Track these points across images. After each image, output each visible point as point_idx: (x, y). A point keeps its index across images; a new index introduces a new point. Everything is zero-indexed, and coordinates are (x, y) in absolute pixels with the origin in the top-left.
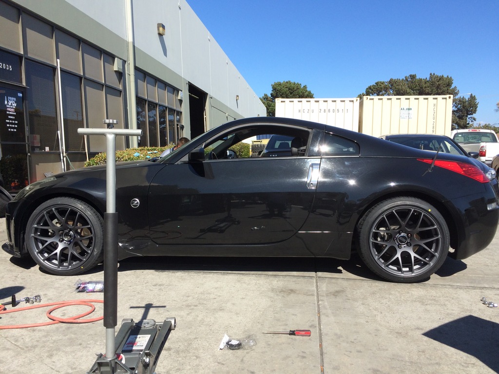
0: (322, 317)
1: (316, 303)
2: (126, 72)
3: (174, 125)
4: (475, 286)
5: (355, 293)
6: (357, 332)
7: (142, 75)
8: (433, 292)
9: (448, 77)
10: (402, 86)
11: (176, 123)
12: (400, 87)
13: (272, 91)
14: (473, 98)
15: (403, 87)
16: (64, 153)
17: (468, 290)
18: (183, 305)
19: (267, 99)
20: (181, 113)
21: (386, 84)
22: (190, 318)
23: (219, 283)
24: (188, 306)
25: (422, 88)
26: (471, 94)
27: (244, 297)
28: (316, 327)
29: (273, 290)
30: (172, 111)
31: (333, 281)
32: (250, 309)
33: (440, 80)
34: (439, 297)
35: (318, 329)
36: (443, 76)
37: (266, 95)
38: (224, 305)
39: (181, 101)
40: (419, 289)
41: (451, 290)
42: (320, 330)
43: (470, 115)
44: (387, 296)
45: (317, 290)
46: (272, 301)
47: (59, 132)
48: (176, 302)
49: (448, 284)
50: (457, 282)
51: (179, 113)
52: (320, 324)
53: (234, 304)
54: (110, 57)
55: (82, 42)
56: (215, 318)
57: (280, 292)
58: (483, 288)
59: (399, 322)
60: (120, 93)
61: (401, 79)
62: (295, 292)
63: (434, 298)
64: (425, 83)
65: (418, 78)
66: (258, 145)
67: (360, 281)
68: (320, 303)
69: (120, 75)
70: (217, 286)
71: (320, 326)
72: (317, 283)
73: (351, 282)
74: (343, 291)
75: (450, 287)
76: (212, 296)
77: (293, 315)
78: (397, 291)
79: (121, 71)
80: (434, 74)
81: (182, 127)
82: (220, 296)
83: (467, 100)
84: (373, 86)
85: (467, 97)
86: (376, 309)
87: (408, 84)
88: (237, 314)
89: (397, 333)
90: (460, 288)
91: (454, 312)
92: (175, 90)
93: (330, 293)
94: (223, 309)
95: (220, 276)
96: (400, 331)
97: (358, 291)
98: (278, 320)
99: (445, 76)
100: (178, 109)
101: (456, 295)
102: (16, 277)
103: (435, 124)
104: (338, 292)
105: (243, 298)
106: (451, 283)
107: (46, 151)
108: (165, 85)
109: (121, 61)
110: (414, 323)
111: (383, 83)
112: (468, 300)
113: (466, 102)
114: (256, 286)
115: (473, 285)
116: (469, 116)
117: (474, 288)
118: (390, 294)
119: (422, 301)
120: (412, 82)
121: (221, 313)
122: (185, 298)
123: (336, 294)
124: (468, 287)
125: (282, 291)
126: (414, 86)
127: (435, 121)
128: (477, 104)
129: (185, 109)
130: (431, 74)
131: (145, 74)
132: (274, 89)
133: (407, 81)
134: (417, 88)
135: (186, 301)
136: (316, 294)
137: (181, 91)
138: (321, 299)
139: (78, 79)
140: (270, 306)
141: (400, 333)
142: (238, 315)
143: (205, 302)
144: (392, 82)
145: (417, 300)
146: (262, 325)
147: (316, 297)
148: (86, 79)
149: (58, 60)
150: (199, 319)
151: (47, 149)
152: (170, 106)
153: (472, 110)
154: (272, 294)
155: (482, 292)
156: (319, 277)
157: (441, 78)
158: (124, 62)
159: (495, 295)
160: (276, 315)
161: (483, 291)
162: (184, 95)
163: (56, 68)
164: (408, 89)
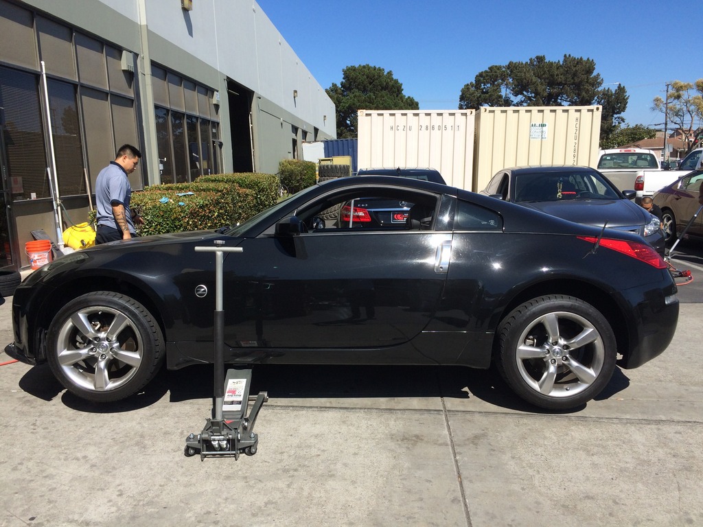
0: (465, 483)
1: (453, 457)
2: (139, 71)
3: (208, 143)
4: (649, 418)
5: (499, 438)
6: (513, 508)
7: (161, 72)
8: (598, 432)
9: (588, 59)
10: (525, 73)
11: (211, 140)
12: (523, 74)
13: (344, 78)
14: (621, 90)
15: (528, 75)
16: (58, 200)
17: (641, 426)
18: (278, 470)
19: (336, 91)
20: (218, 124)
21: (504, 69)
22: (292, 494)
23: (317, 426)
24: (286, 471)
25: (552, 76)
26: (620, 84)
27: (356, 451)
28: (459, 501)
29: (392, 437)
30: (205, 122)
31: (468, 416)
32: (369, 474)
33: (577, 64)
34: (607, 440)
35: (463, 504)
36: (581, 58)
37: (334, 85)
38: (332, 466)
39: (217, 107)
40: (580, 427)
41: (620, 428)
42: (466, 505)
43: (616, 114)
44: (541, 442)
45: (450, 435)
46: (395, 457)
47: (49, 169)
48: (267, 463)
49: (615, 416)
50: (626, 413)
51: (216, 125)
52: (463, 495)
53: (345, 465)
54: (115, 50)
55: (76, 31)
56: (326, 491)
57: (403, 440)
58: (659, 422)
59: (563, 487)
60: (133, 102)
61: (524, 63)
62: (422, 440)
63: (600, 442)
64: (558, 68)
65: (547, 60)
66: (327, 166)
67: (503, 415)
68: (458, 458)
69: (131, 76)
70: (316, 432)
71: (465, 499)
72: (447, 421)
73: (492, 418)
74: (484, 435)
75: (617, 421)
76: (314, 452)
77: (427, 481)
78: (552, 431)
79: (133, 70)
80: (570, 56)
81: (221, 145)
82: (324, 451)
83: (614, 92)
84: (486, 72)
85: (613, 89)
86: (531, 466)
87: (533, 70)
88: (354, 482)
89: (563, 506)
90: (630, 422)
91: (628, 465)
92: (209, 91)
93: (468, 439)
94: (333, 475)
95: (317, 413)
96: (567, 504)
97: (503, 434)
98: (409, 492)
99: (585, 59)
100: (214, 119)
101: (626, 436)
102: (34, 424)
103: (577, 146)
104: (476, 437)
105: (355, 454)
106: (619, 415)
107: (32, 199)
108: (194, 84)
109: (131, 55)
110: (582, 488)
111: (499, 68)
112: (644, 445)
113: (612, 95)
114: (369, 431)
115: (646, 418)
116: (615, 116)
117: (649, 422)
118: (545, 438)
119: (585, 448)
120: (539, 67)
121: (331, 483)
122: (279, 456)
123: (475, 440)
124: (640, 422)
125: (404, 439)
126: (542, 73)
127: (577, 141)
128: (627, 98)
129: (224, 118)
130: (565, 56)
131: (165, 71)
132: (346, 76)
133: (533, 65)
134: (546, 76)
135: (281, 461)
136: (449, 443)
137: (218, 91)
138: (458, 451)
139: (72, 88)
140: (394, 467)
141: (567, 507)
142: (356, 485)
143: (306, 463)
144: (512, 67)
145: (579, 447)
146: (390, 501)
147: (450, 447)
148: (83, 86)
149: (43, 63)
150: (305, 493)
151: (34, 196)
152: (202, 116)
153: (620, 107)
154: (392, 445)
155: (659, 429)
156: (448, 411)
157: (580, 61)
158: (136, 55)
159: (676, 433)
160: (404, 482)
161: (660, 427)
162: (221, 97)
163: (40, 75)
164: (534, 78)
